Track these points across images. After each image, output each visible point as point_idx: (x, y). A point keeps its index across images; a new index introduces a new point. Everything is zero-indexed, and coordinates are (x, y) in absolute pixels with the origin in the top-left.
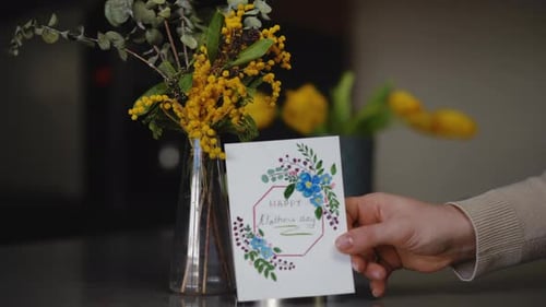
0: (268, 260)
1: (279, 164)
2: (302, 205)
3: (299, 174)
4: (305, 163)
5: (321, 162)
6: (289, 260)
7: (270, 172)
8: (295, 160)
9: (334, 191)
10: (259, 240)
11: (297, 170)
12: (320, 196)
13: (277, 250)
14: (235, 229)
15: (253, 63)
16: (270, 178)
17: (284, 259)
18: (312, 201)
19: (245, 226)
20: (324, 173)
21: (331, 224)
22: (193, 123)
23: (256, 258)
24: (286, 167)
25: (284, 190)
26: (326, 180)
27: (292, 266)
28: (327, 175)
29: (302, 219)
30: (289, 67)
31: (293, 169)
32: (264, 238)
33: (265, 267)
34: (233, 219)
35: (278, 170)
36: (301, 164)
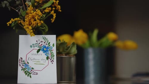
0: (29, 71)
1: (36, 42)
2: (42, 55)
3: (42, 46)
4: (44, 43)
5: (50, 43)
6: (36, 72)
7: (33, 45)
8: (41, 42)
9: (53, 52)
10: (27, 65)
11: (42, 45)
12: (48, 53)
13: (33, 68)
14: (20, 61)
15: (47, 8)
16: (33, 47)
17: (34, 71)
18: (46, 54)
19: (23, 60)
20: (50, 46)
21: (51, 62)
22: (26, 26)
23: (25, 70)
24: (38, 43)
25: (37, 50)
26: (51, 48)
27: (37, 74)
28: (51, 47)
29: (42, 60)
30: (61, 11)
31: (40, 44)
32: (29, 64)
33: (28, 74)
34: (19, 58)
35: (35, 44)
36: (43, 43)
